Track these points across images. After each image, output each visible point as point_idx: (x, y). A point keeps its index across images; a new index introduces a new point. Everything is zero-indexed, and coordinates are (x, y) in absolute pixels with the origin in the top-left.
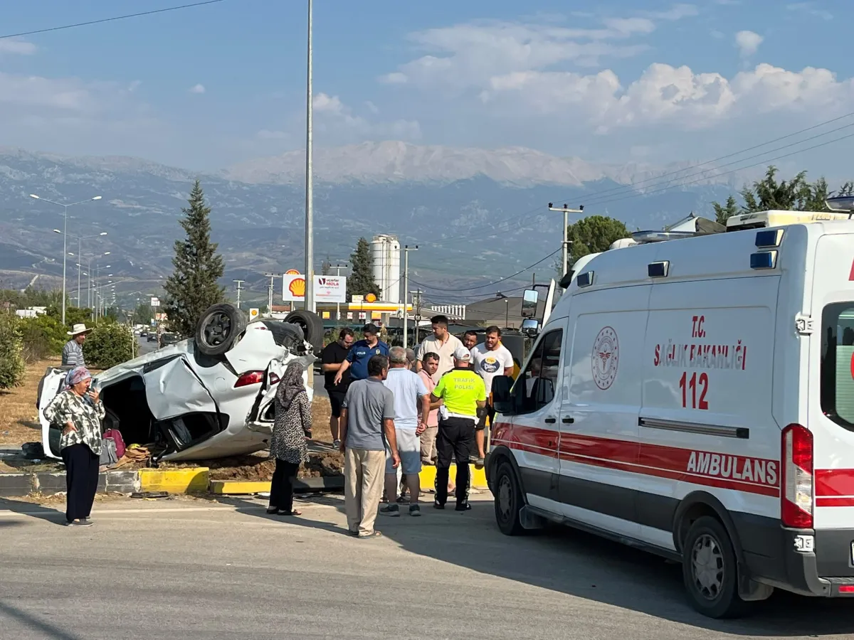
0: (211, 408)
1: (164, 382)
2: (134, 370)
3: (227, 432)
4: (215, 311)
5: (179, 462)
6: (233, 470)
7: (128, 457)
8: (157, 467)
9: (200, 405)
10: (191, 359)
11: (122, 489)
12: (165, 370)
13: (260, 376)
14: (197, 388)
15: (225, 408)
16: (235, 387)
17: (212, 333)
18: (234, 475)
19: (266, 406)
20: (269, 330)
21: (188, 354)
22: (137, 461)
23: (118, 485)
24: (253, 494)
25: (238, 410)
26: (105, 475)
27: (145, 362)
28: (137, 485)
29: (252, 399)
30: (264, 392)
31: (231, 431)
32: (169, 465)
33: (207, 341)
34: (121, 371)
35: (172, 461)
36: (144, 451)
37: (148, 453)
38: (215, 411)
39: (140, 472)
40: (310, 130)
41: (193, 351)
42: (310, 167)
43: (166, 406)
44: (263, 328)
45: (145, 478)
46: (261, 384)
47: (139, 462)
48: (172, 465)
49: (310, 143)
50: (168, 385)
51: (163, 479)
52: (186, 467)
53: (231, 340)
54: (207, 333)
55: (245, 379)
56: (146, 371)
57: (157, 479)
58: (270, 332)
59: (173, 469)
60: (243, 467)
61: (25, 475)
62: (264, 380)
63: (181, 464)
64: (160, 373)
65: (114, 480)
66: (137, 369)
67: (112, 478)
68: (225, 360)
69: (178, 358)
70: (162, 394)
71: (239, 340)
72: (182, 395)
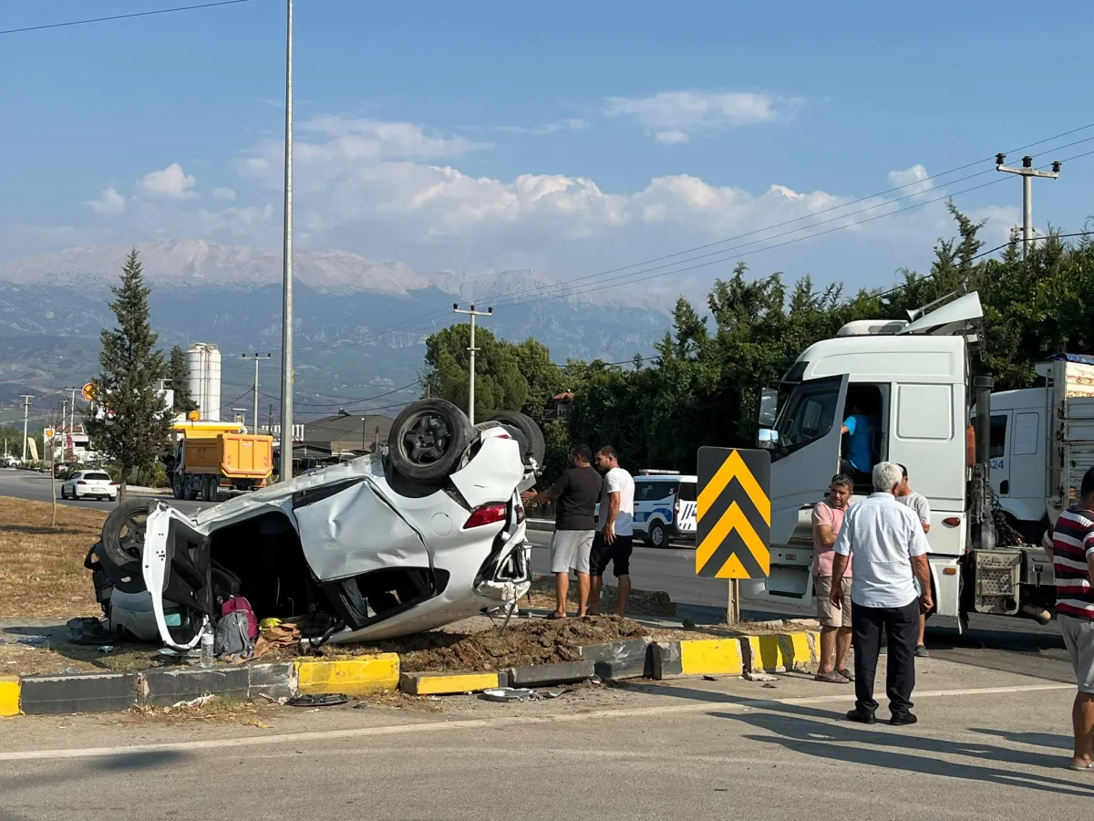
0: (421, 561)
1: (335, 521)
2: (272, 503)
3: (443, 599)
4: (425, 409)
5: (351, 646)
6: (434, 656)
7: (267, 639)
8: (320, 654)
9: (403, 557)
10: (382, 484)
11: (271, 692)
12: (336, 503)
13: (502, 512)
14: (400, 531)
15: (444, 560)
16: (465, 527)
17: (418, 444)
18: (430, 663)
19: (507, 556)
20: (514, 438)
21: (374, 478)
22: (282, 646)
23: (265, 686)
24: (471, 693)
25: (463, 564)
26: (246, 670)
27: (293, 490)
28: (292, 684)
29: (485, 548)
30: (506, 535)
31: (448, 597)
32: (335, 650)
33: (410, 456)
34: (246, 504)
35: (341, 645)
36: (291, 630)
37: (296, 632)
38: (428, 566)
39: (297, 664)
41: (383, 473)
43: (340, 559)
44: (505, 437)
45: (306, 673)
46: (503, 522)
47: (285, 646)
48: (341, 651)
50: (346, 528)
51: (333, 674)
52: (365, 654)
53: (455, 455)
54: (410, 446)
55: (480, 516)
56: (296, 505)
57: (323, 674)
58: (515, 443)
59: (344, 656)
60: (439, 651)
61: (125, 677)
62: (508, 517)
63: (355, 648)
64: (327, 509)
65: (260, 678)
66: (277, 501)
67: (256, 674)
68: (449, 486)
69: (361, 484)
70: (333, 540)
71: (470, 460)
72: (372, 539)
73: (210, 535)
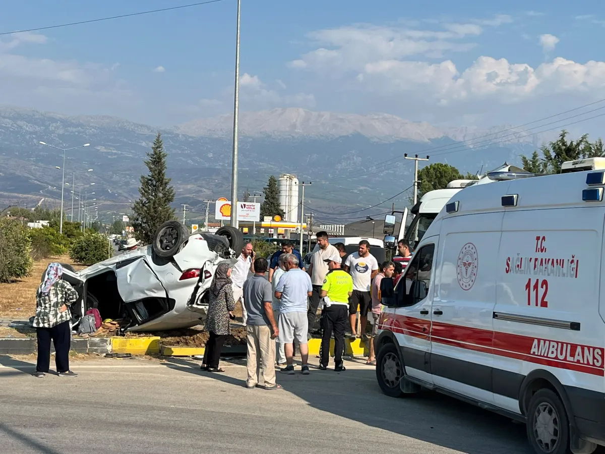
0: (162, 294)
1: (130, 276)
2: (109, 266)
3: (173, 312)
4: (169, 225)
5: (139, 332)
6: (177, 339)
7: (103, 328)
8: (124, 335)
9: (155, 293)
10: (149, 259)
11: (99, 351)
12: (131, 267)
13: (197, 273)
14: (153, 280)
15: (173, 294)
16: (180, 279)
17: (165, 241)
18: (178, 343)
19: (201, 294)
20: (205, 240)
21: (147, 256)
22: (109, 331)
23: (96, 348)
24: (191, 356)
25: (182, 296)
26: (87, 341)
27: (117, 261)
28: (109, 348)
29: (191, 289)
30: (200, 284)
31: (176, 311)
32: (132, 334)
33: (161, 247)
34: (100, 267)
35: (135, 332)
36: (115, 324)
37: (117, 325)
38: (165, 296)
39: (112, 339)
40: (237, 99)
41: (151, 254)
42: (236, 126)
43: (131, 293)
44: (201, 239)
45: (115, 343)
46: (198, 278)
47: (111, 332)
48: (135, 335)
49: (237, 109)
50: (133, 277)
51: (128, 344)
52: (145, 336)
53: (178, 247)
54: (161, 242)
55: (187, 274)
56: (117, 268)
57: (124, 344)
58: (205, 242)
59: (135, 337)
60: (184, 337)
61: (31, 339)
62: (200, 275)
63: (141, 334)
64: (127, 270)
65: (93, 344)
66: (112, 266)
67: (92, 343)
68: (173, 261)
69: (140, 259)
70: (129, 284)
71: (184, 247)
72: (142, 285)
73: (86, 281)
